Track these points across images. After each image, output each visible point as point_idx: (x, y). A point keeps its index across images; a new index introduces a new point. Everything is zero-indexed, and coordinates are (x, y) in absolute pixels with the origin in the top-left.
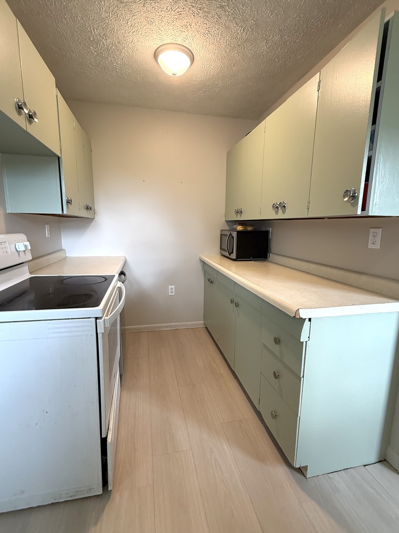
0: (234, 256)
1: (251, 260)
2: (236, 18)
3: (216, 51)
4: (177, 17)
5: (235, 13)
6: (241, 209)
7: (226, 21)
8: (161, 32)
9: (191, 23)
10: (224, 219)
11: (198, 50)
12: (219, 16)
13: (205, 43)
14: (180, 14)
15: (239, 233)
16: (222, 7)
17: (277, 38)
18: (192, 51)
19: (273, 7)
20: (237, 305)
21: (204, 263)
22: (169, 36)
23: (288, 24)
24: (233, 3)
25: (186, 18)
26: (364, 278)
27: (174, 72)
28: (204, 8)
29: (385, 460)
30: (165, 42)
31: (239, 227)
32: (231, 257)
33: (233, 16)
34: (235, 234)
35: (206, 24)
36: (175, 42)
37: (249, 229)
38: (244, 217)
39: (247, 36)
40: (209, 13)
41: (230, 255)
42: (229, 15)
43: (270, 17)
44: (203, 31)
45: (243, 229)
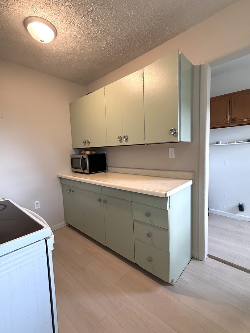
0: (87, 171)
1: (98, 173)
2: (94, 22)
3: (74, 37)
4: (54, 2)
5: (94, 19)
6: (89, 140)
7: (87, 21)
8: (36, 6)
9: (63, 11)
10: (72, 148)
11: (62, 31)
12: (84, 16)
13: (69, 28)
14: (57, 2)
15: (89, 155)
16: (88, 11)
17: (112, 43)
18: (57, 30)
19: (116, 26)
20: (105, 202)
21: (61, 179)
22: (42, 12)
23: (120, 38)
24: (95, 12)
25: (61, 6)
26: (170, 173)
27: (42, 39)
28: (76, 6)
29: (192, 257)
30: (37, 15)
31: (87, 152)
32: (84, 172)
33: (93, 20)
34: (86, 157)
35: (74, 17)
36: (45, 18)
37: (93, 153)
38: (91, 146)
39: (97, 35)
40: (78, 11)
41: (84, 171)
42: (90, 18)
43: (112, 30)
44: (70, 21)
45: (90, 153)
